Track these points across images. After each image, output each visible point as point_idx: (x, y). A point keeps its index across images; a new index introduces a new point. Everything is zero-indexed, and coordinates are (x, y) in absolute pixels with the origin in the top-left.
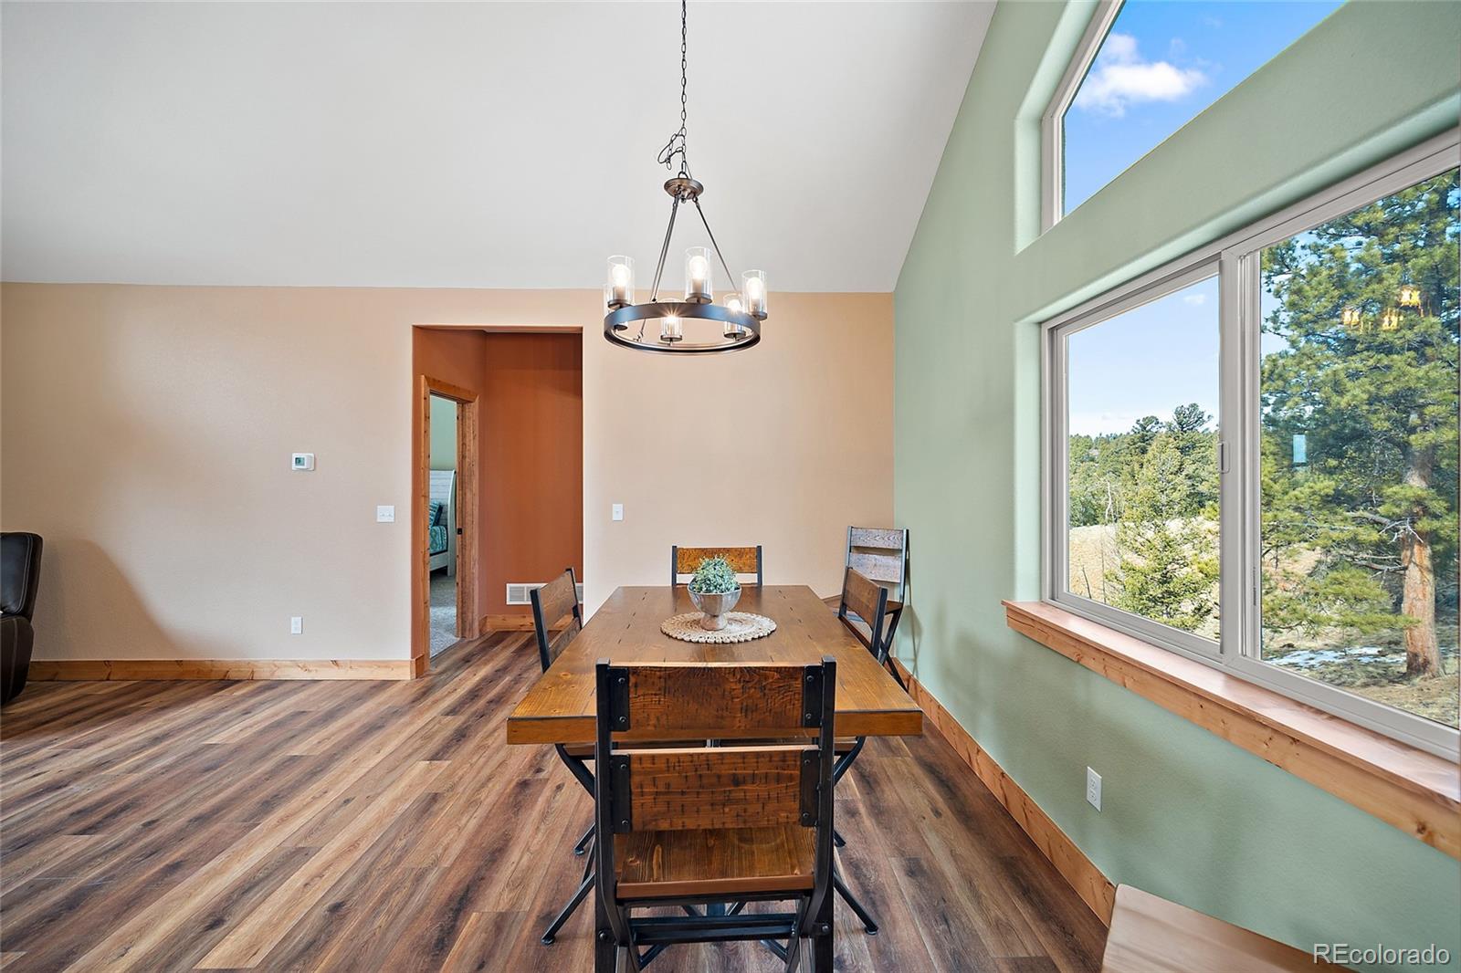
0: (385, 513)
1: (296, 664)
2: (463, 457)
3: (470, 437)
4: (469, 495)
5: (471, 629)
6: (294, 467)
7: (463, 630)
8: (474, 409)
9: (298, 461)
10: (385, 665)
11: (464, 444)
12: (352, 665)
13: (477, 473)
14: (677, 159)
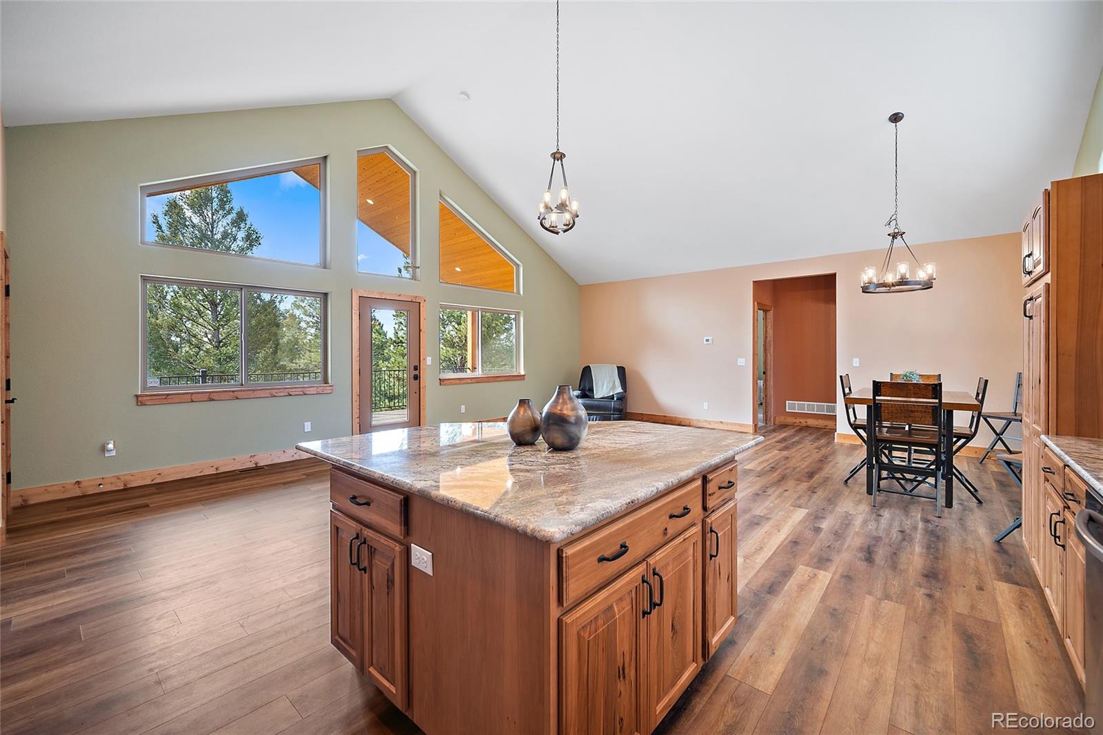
0: (741, 362)
1: (706, 421)
2: (766, 337)
3: (769, 327)
4: (769, 356)
5: (770, 420)
6: (705, 342)
7: (766, 420)
8: (771, 314)
9: (707, 340)
10: (742, 425)
11: (766, 331)
12: (728, 424)
13: (772, 345)
14: (893, 223)
